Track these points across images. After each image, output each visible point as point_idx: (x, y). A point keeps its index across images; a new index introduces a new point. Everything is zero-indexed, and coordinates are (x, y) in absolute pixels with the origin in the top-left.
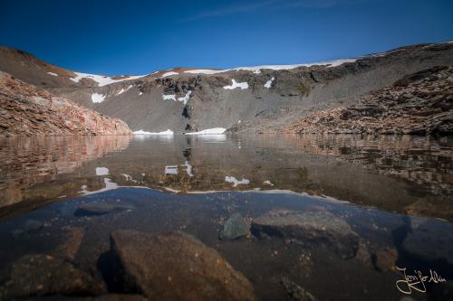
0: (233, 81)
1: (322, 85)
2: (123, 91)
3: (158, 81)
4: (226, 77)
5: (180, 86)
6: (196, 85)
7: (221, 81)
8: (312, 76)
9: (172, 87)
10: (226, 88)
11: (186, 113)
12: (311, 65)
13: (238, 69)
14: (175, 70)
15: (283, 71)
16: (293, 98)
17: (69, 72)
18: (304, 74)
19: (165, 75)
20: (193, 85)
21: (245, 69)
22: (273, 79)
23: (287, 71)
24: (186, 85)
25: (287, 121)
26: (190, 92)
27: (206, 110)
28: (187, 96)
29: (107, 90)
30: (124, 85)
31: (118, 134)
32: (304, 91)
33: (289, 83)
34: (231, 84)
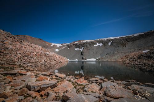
0: (97, 43)
1: (131, 43)
2: (64, 48)
3: (74, 44)
4: (95, 42)
5: (80, 46)
6: (85, 45)
7: (93, 43)
8: (126, 40)
9: (78, 46)
10: (95, 45)
11: (82, 54)
12: (125, 36)
13: (99, 39)
14: (79, 41)
15: (115, 39)
17: (50, 43)
18: (123, 40)
19: (76, 43)
20: (84, 45)
21: (101, 39)
22: (111, 42)
23: (116, 39)
24: (82, 45)
26: (83, 47)
27: (88, 53)
28: (82, 49)
29: (60, 48)
31: (65, 62)
32: (124, 45)
33: (117, 43)
34: (96, 44)
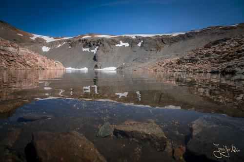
0: (121, 42)
1: (168, 46)
2: (60, 45)
3: (80, 40)
4: (117, 40)
5: (92, 44)
6: (101, 43)
7: (114, 42)
8: (162, 41)
9: (88, 44)
10: (117, 45)
11: (95, 59)
12: (162, 35)
13: (124, 36)
14: (89, 35)
15: (148, 37)
16: (152, 52)
17: (29, 34)
18: (159, 40)
19: (84, 37)
20: (99, 44)
21: (127, 35)
22: (142, 41)
23: (149, 38)
24: (95, 43)
25: (149, 64)
26: (97, 47)
27: (106, 57)
28: (96, 49)
29: (51, 45)
30: (61, 42)
31: (57, 69)
32: (158, 48)
33: (150, 44)
34: (120, 44)
